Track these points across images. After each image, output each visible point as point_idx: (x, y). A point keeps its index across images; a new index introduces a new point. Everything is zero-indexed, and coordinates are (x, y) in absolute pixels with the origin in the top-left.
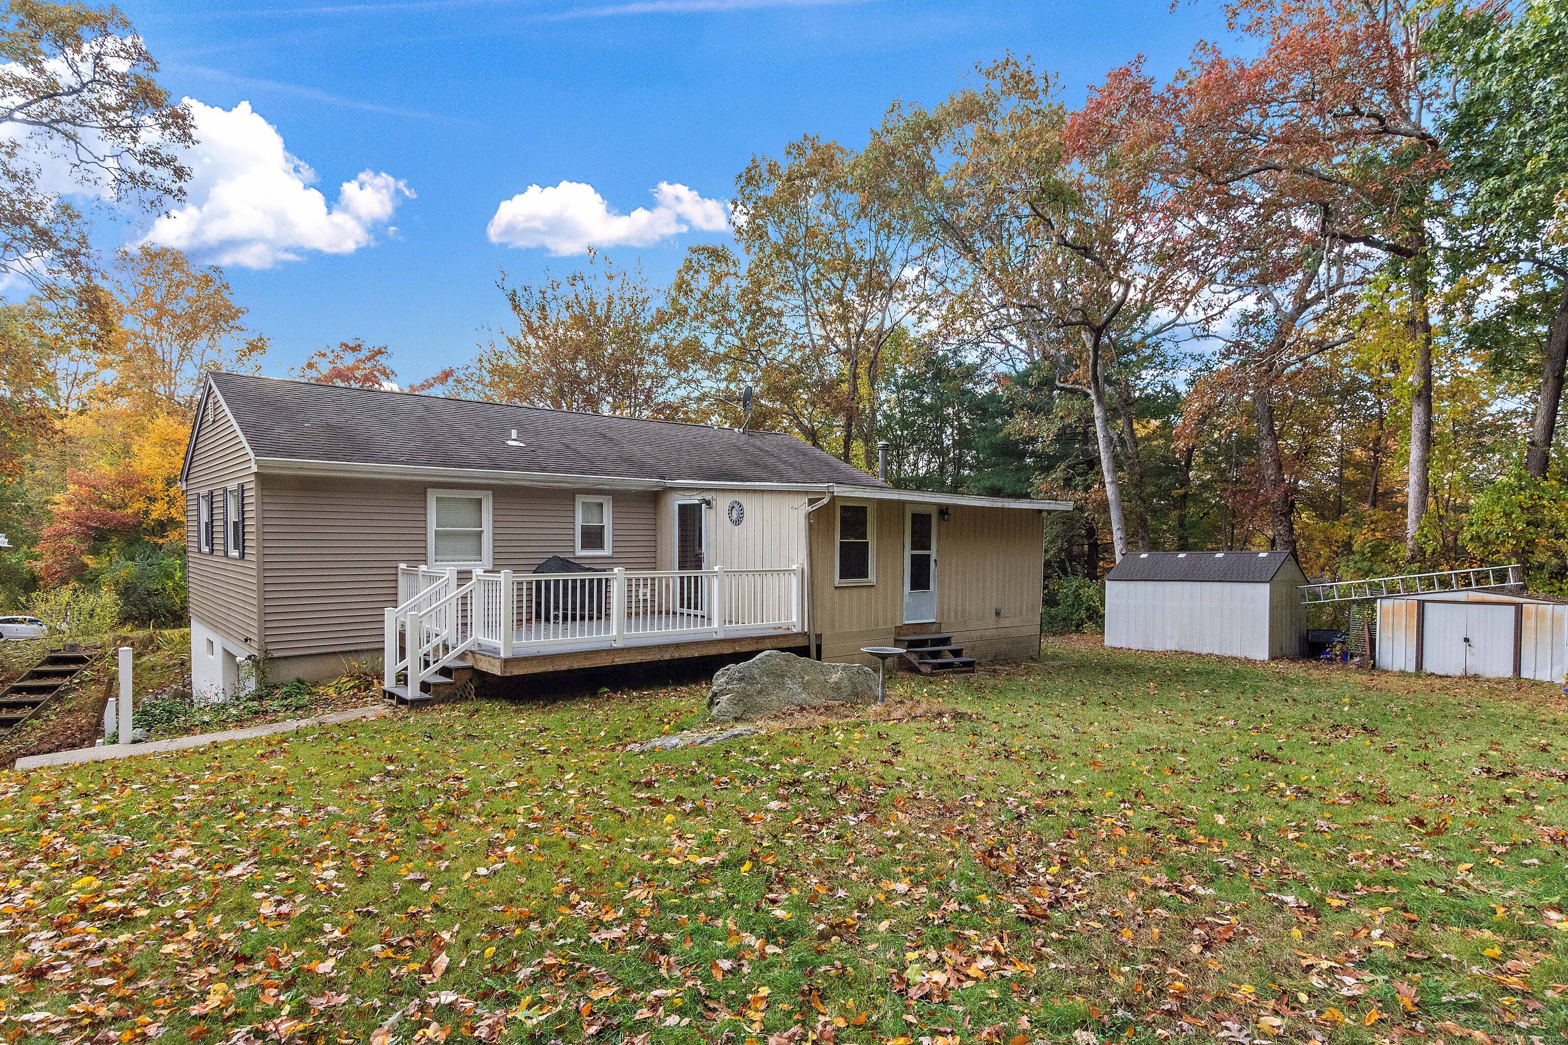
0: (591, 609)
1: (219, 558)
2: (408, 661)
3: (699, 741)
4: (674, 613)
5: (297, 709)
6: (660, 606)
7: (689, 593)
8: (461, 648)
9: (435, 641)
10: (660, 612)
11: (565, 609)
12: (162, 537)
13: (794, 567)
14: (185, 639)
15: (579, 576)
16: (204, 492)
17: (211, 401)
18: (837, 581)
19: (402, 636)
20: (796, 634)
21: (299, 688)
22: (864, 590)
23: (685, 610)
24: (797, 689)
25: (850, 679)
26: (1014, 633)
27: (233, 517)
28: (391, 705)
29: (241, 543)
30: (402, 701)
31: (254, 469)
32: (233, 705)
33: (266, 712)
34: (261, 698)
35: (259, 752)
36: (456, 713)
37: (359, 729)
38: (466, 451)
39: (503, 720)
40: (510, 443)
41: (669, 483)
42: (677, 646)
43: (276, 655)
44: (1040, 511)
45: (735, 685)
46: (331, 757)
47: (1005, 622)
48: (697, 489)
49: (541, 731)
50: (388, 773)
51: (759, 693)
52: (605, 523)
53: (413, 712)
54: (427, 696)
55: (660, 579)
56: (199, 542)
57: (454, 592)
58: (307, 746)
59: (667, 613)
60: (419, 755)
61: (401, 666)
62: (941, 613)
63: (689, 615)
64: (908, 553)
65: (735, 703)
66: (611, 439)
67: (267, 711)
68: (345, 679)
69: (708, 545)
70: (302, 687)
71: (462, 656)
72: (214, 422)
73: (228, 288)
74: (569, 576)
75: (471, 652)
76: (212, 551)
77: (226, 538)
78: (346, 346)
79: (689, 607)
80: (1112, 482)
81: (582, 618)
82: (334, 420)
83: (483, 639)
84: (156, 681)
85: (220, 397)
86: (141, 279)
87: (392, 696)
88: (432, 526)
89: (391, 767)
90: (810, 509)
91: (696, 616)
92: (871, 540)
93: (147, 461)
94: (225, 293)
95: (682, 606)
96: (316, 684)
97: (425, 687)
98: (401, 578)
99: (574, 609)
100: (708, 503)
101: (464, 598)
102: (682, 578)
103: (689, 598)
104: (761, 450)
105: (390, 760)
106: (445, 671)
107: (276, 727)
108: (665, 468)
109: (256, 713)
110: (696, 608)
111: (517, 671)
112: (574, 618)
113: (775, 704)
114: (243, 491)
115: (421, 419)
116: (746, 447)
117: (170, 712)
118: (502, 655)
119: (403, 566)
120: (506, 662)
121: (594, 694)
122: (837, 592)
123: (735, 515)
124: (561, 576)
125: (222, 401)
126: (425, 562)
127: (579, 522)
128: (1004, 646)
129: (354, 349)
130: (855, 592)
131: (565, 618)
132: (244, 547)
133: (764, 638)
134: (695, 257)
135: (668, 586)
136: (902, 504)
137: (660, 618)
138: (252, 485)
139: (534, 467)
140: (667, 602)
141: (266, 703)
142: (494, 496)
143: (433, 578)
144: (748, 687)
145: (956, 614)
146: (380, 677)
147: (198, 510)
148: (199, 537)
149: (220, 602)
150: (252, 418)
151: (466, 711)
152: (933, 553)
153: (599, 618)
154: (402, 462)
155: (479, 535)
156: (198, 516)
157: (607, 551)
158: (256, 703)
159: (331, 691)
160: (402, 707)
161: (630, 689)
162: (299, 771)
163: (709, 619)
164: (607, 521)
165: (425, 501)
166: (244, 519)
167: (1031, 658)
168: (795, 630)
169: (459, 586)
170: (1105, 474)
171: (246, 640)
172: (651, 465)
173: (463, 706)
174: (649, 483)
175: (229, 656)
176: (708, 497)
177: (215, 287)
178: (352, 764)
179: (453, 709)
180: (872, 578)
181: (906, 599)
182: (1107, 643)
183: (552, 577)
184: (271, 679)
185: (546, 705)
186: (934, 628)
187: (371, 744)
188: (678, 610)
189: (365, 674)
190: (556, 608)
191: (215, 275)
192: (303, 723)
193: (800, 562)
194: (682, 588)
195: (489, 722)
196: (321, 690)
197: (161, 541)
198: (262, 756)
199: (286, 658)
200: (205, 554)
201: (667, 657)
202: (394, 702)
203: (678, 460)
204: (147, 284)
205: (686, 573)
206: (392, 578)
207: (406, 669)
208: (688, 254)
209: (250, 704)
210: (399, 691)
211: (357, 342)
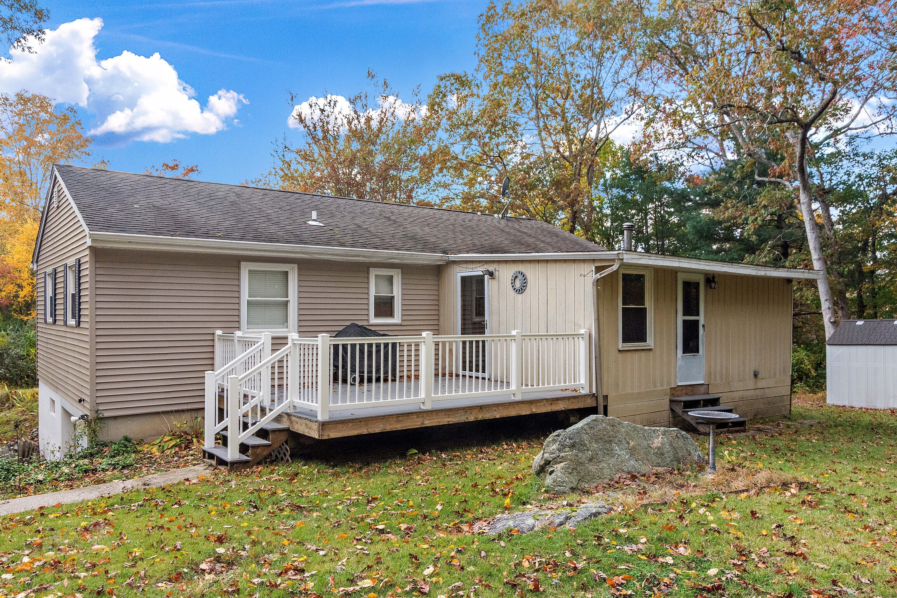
0: (386, 372)
1: (60, 327)
2: (226, 421)
3: (557, 521)
4: (457, 376)
5: (123, 467)
6: (444, 368)
7: (471, 357)
8: (278, 409)
9: (252, 402)
10: (444, 375)
11: (362, 372)
12: (28, 315)
13: (582, 331)
14: (35, 398)
15: (374, 340)
16: (49, 270)
17: (56, 189)
18: (621, 345)
19: (221, 398)
20: (585, 396)
21: (126, 446)
22: (643, 354)
23: (467, 373)
24: (624, 454)
25: (671, 445)
26: (770, 393)
27: (71, 289)
28: (211, 465)
29: (77, 314)
30: (221, 462)
31: (89, 243)
32: (66, 463)
33: (94, 471)
34: (92, 455)
35: (83, 524)
36: (275, 476)
37: (183, 494)
38: (273, 229)
39: (323, 484)
40: (311, 223)
41: (452, 257)
42: (481, 408)
43: (107, 414)
44: (789, 281)
45: (567, 453)
46: (156, 535)
47: (761, 384)
48: (480, 262)
49: (369, 502)
50: (218, 559)
51: (590, 460)
52: (395, 294)
53: (233, 476)
54: (244, 458)
55: (444, 343)
56: (45, 314)
57: (269, 358)
58: (133, 515)
59: (451, 375)
60: (250, 533)
61: (220, 426)
62: (709, 375)
63: (471, 377)
64: (680, 318)
65: (571, 470)
66: (395, 221)
67: (95, 469)
68: (167, 438)
69: (491, 313)
70: (129, 445)
71: (278, 419)
72: (58, 207)
73: (80, 124)
74: (366, 340)
75: (287, 414)
76: (55, 321)
77: (65, 309)
78: (167, 166)
79: (471, 370)
80: (820, 259)
81: (378, 380)
82: (159, 202)
83: (297, 401)
84: (10, 434)
85: (63, 185)
86: (16, 119)
87: (211, 456)
88: (245, 297)
89: (221, 550)
90: (598, 276)
91: (477, 378)
92: (649, 304)
93: (17, 256)
94: (78, 127)
95: (464, 369)
96: (140, 442)
97: (244, 448)
98: (217, 344)
99: (370, 372)
100: (491, 274)
101: (281, 361)
102: (464, 343)
103: (471, 362)
104: (520, 231)
105: (220, 540)
106: (262, 433)
107: (104, 489)
108: (445, 245)
109: (86, 471)
110: (477, 371)
111: (334, 434)
112: (370, 380)
113: (607, 471)
114: (80, 265)
115: (233, 203)
116: (507, 229)
117: (8, 470)
118: (320, 418)
119: (219, 332)
120: (324, 425)
121: (403, 455)
122: (620, 355)
123: (518, 284)
124: (358, 340)
125: (65, 189)
126: (239, 328)
127: (373, 293)
128: (762, 406)
129: (173, 168)
130: (636, 355)
131: (362, 381)
132: (80, 316)
133: (557, 399)
134: (442, 84)
135: (451, 350)
136: (674, 272)
137: (444, 380)
138: (87, 259)
139: (334, 243)
140: (451, 366)
141: (97, 460)
142: (299, 269)
143: (247, 343)
144: (580, 455)
145: (721, 377)
146: (200, 435)
147: (45, 286)
148: (45, 310)
149: (60, 366)
150: (88, 201)
151: (285, 474)
152: (701, 319)
153: (394, 380)
154: (219, 237)
155: (286, 303)
156: (45, 291)
157: (397, 319)
158: (86, 461)
159: (155, 450)
160: (222, 468)
161: (437, 450)
162: (121, 553)
163: (508, 383)
164: (397, 292)
165: (239, 274)
166: (80, 291)
167: (785, 417)
168: (583, 392)
169: (274, 351)
170: (812, 252)
171: (80, 401)
172: (434, 243)
173: (281, 469)
174: (435, 258)
175: (67, 414)
176: (491, 268)
177: (71, 123)
178: (178, 544)
179: (272, 472)
180: (650, 342)
181: (679, 363)
182: (830, 401)
183: (349, 341)
184: (103, 437)
185: (361, 468)
186: (702, 389)
187: (196, 515)
188: (461, 372)
189: (186, 433)
190: (353, 371)
191: (71, 115)
192: (129, 484)
193: (587, 326)
194: (464, 353)
195: (310, 488)
196: (145, 448)
197: (26, 318)
198: (86, 529)
199: (115, 418)
200: (49, 324)
201: (472, 418)
202: (214, 462)
203: (454, 238)
204: (21, 122)
205: (468, 338)
206: (210, 343)
207: (226, 429)
208: (437, 82)
209: (81, 462)
210: (219, 452)
211: (175, 163)
